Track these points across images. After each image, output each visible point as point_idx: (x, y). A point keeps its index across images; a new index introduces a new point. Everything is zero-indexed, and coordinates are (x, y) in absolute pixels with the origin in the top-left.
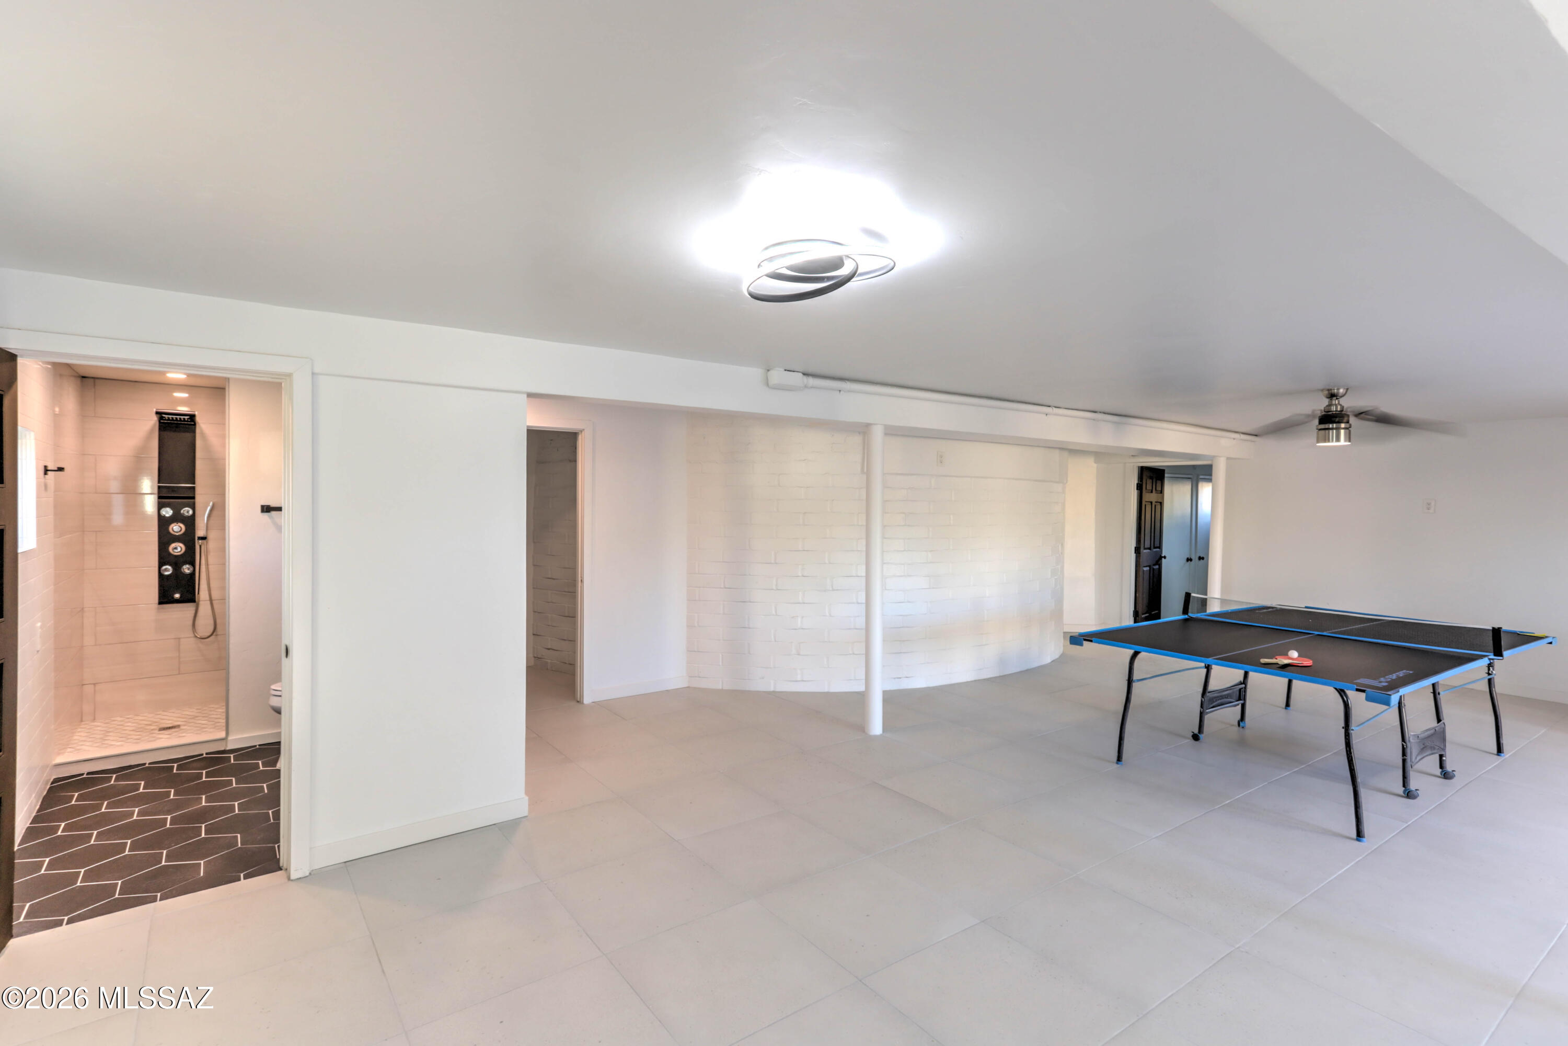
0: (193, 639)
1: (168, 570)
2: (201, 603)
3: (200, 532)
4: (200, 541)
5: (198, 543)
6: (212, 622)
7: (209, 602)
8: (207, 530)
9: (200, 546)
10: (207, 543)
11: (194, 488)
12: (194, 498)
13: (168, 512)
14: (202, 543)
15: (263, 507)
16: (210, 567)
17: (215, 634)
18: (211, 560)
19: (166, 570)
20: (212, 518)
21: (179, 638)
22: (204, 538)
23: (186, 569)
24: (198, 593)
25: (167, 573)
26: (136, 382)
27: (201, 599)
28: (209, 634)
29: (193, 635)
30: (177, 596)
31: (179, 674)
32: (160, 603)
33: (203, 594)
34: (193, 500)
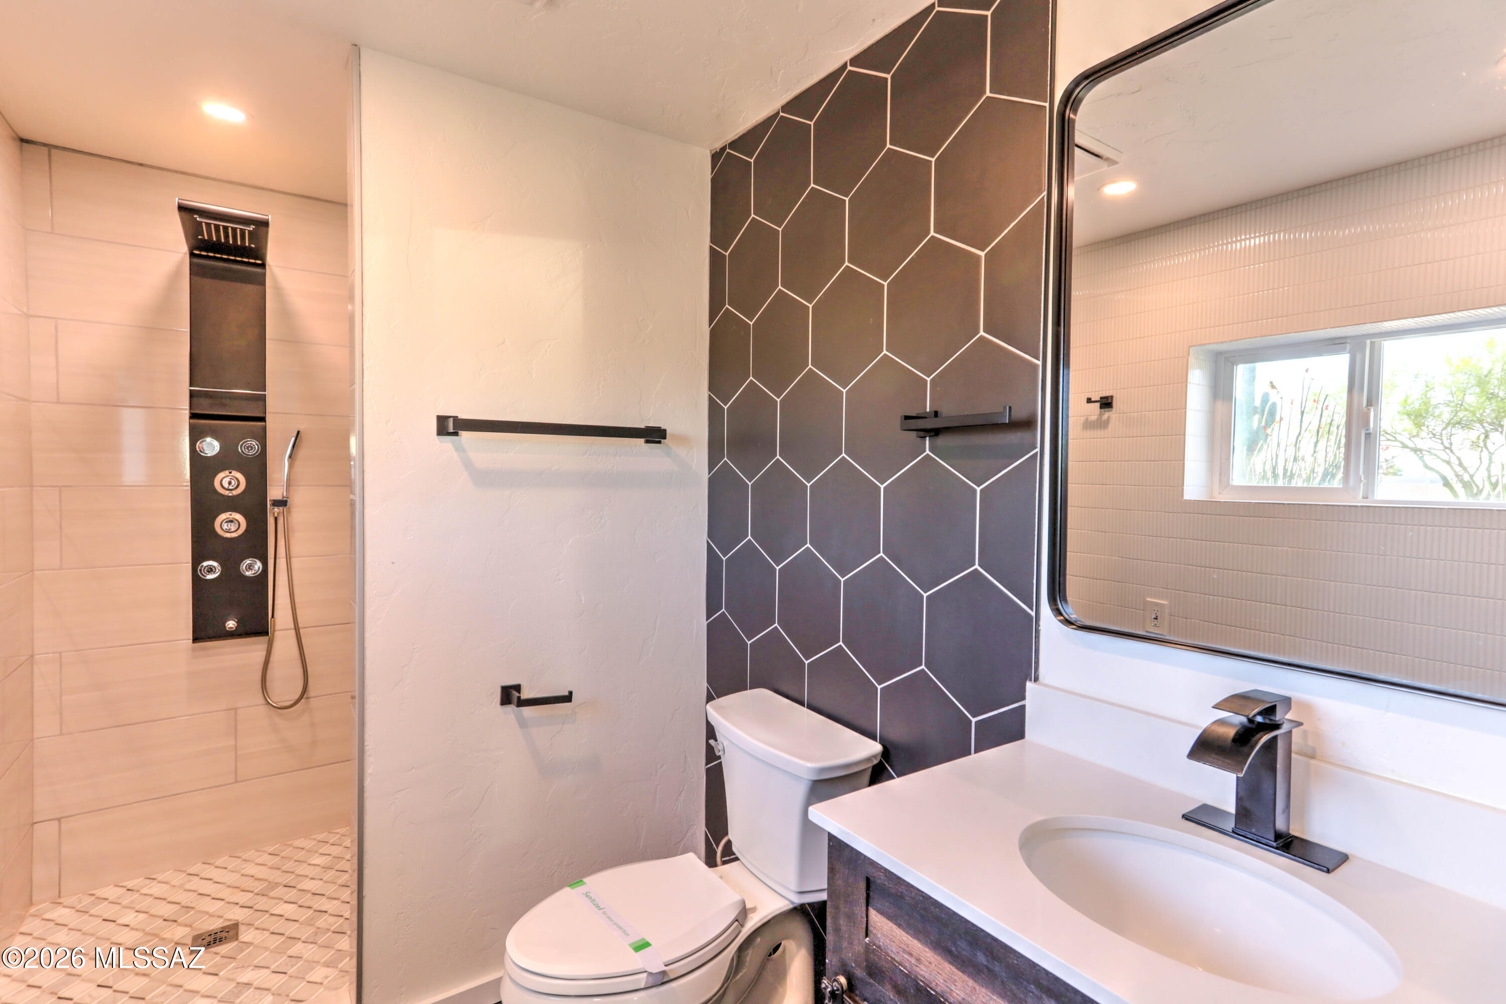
0: (263, 709)
1: (213, 569)
2: (277, 633)
3: (275, 492)
4: (276, 509)
5: (272, 512)
6: (299, 671)
7: (293, 632)
8: (289, 485)
9: (276, 519)
10: (289, 512)
11: (263, 399)
12: (263, 419)
13: (211, 447)
14: (278, 514)
15: (442, 421)
16: (294, 560)
17: (305, 696)
18: (295, 549)
19: (211, 570)
20: (298, 463)
21: (236, 709)
22: (282, 503)
23: (251, 567)
24: (273, 617)
25: (210, 577)
26: (141, 165)
27: (277, 628)
28: (297, 696)
29: (262, 701)
30: (231, 624)
31: (236, 782)
32: (195, 639)
33: (281, 617)
34: (263, 424)
